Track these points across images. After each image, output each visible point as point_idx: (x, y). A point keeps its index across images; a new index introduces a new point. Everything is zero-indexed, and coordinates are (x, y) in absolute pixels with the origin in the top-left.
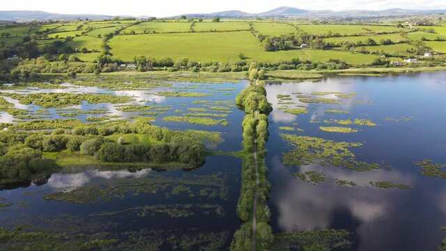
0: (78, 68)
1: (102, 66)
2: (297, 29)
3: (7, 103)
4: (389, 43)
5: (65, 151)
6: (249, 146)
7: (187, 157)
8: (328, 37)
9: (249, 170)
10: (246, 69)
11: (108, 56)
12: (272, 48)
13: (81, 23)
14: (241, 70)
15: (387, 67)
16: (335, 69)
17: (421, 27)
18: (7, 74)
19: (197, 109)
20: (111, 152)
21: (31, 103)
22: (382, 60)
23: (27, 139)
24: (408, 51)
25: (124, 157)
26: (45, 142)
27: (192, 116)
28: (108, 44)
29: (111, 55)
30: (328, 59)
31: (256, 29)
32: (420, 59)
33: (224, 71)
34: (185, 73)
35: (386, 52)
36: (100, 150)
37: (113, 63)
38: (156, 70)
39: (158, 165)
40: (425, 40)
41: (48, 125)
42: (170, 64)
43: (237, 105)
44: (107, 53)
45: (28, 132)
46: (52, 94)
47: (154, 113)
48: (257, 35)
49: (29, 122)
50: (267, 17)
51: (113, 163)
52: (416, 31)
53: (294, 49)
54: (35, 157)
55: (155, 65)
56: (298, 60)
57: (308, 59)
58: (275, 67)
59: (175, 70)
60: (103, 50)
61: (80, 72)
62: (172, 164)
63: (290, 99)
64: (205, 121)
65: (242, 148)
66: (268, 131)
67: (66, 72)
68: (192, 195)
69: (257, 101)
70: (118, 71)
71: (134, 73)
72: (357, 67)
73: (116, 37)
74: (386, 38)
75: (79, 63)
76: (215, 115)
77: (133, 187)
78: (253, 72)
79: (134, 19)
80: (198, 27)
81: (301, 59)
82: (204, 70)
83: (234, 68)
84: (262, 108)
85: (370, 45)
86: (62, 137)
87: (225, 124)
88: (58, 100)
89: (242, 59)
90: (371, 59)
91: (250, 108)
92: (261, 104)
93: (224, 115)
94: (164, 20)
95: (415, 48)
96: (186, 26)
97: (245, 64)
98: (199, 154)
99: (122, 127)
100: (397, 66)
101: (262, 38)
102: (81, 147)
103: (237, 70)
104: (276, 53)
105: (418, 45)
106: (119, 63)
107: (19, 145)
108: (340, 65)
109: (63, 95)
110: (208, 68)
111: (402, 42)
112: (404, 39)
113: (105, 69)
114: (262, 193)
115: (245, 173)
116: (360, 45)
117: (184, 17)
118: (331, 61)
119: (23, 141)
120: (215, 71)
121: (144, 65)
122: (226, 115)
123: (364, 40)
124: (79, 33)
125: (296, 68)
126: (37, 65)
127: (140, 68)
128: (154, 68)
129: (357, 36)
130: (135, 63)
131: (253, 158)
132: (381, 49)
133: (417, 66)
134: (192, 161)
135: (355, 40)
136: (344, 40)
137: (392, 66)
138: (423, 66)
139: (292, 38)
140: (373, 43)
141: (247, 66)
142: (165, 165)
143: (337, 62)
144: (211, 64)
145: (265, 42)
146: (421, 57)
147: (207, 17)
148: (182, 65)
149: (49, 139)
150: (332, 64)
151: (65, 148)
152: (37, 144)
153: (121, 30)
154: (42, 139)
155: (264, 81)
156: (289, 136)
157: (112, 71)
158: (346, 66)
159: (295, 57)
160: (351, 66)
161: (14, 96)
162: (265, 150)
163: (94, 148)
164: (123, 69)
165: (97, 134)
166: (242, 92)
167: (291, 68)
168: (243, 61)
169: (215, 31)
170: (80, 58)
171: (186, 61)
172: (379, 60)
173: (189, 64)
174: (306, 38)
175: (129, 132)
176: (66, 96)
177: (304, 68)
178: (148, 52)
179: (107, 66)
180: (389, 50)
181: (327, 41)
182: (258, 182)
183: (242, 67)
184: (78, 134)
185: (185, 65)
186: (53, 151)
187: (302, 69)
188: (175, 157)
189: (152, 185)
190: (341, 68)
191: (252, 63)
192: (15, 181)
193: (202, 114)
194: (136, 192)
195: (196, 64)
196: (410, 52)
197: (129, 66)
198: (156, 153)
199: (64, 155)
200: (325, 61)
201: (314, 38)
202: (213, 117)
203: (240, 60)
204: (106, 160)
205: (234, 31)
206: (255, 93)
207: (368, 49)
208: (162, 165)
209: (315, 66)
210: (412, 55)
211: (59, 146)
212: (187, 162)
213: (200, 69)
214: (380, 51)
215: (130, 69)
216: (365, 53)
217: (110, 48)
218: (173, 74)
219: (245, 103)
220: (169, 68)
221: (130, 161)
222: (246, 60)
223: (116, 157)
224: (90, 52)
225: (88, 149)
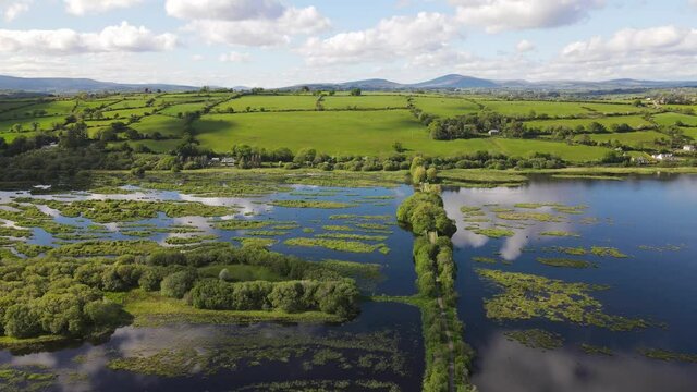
0: (148, 163)
1: (184, 160)
2: (482, 107)
3: (42, 214)
4: (625, 129)
5: (136, 291)
6: (430, 287)
7: (334, 303)
8: (529, 120)
9: (435, 327)
10: (407, 167)
11: (193, 144)
12: (444, 135)
13: (152, 96)
14: (398, 169)
15: (627, 166)
16: (544, 167)
17: (674, 107)
18: (41, 171)
19: (337, 228)
20: (210, 293)
21: (79, 214)
22: (618, 155)
23: (79, 270)
24: (656, 142)
25: (231, 300)
26: (106, 276)
27: (332, 238)
28: (193, 127)
29: (198, 143)
30: (532, 152)
31: (417, 106)
32: (677, 155)
33: (371, 170)
34: (312, 172)
35: (624, 143)
36: (193, 290)
37: (200, 155)
38: (266, 167)
39: (286, 315)
40: (681, 125)
41: (107, 249)
42: (287, 158)
43: (399, 221)
44: (191, 140)
45: (78, 260)
46: (110, 201)
47: (271, 233)
48: (420, 115)
49: (77, 243)
50: (430, 90)
51: (214, 312)
52: (666, 111)
53: (478, 137)
54: (94, 300)
55: (265, 158)
56: (486, 153)
57: (503, 153)
58: (451, 164)
59: (296, 167)
60: (184, 137)
61: (149, 168)
62: (308, 313)
64: (351, 246)
65: (416, 291)
66: (455, 265)
67: (129, 169)
68: (347, 366)
69: (431, 216)
70: (209, 167)
71: (233, 171)
72: (580, 166)
73: (204, 117)
74: (620, 121)
75: (150, 156)
76: (368, 237)
77: (249, 350)
78: (417, 171)
79: (231, 91)
80: (329, 102)
81: (490, 152)
82: (341, 168)
83: (386, 164)
84: (442, 227)
85: (596, 133)
86: (133, 268)
87: (385, 250)
88: (120, 211)
89: (399, 151)
90: (599, 153)
91: (420, 227)
92: (438, 222)
93: (381, 238)
94: (275, 93)
95: (667, 138)
96: (310, 101)
97: (404, 159)
98: (350, 298)
99: (224, 253)
100: (642, 165)
101: (428, 120)
102: (163, 284)
103: (392, 169)
104: (451, 142)
105: (671, 133)
106: (211, 155)
107: (67, 279)
108: (553, 161)
109: (126, 203)
110: (347, 164)
111: (646, 129)
112: (648, 124)
113: (189, 163)
114: (461, 364)
115: (429, 332)
116: (581, 131)
117: (306, 88)
118: (537, 155)
119: (71, 274)
120: (358, 169)
121: (249, 158)
122: (385, 238)
123: (586, 124)
124: (150, 110)
125: (483, 167)
126: (86, 158)
127: (241, 163)
128: (264, 164)
129: (574, 118)
130: (234, 155)
131: (437, 306)
132: (614, 138)
133: (675, 165)
134: (340, 310)
135: (573, 125)
136: (557, 124)
137: (634, 165)
138: (682, 165)
139: (475, 121)
140: (600, 130)
141: (407, 162)
142: (297, 316)
143: (548, 157)
144: (352, 159)
145: (433, 126)
146: (678, 151)
147: (341, 88)
148: (306, 159)
149: (112, 272)
150: (539, 160)
151: (138, 286)
152: (94, 278)
153: (211, 107)
154: (101, 271)
155: (438, 185)
156: (490, 273)
157: (200, 167)
158: (561, 164)
159: (482, 150)
160: (569, 164)
161: (52, 205)
162: (456, 294)
163: (184, 285)
164: (214, 165)
165: (186, 264)
166: (406, 202)
167: (476, 166)
168: (401, 154)
169: (355, 109)
170: (149, 147)
171: (312, 153)
172: (613, 155)
173: (317, 158)
174: (496, 121)
175: (235, 261)
176: (132, 205)
177: (497, 165)
178: (254, 139)
179: (192, 160)
180: (627, 139)
181: (530, 125)
182: (451, 346)
183: (399, 162)
184: (158, 264)
185: (311, 160)
186: (118, 290)
187: (493, 168)
188: (313, 303)
189: (279, 348)
190: (554, 167)
191: (416, 158)
193: (346, 236)
194: (255, 359)
195: (328, 157)
196: (660, 143)
197: (224, 160)
198: (283, 295)
199: (135, 297)
200: (527, 156)
201: (509, 120)
202: (364, 241)
203: (395, 153)
204: (203, 306)
205: (384, 109)
206: (429, 204)
207: (593, 137)
208: (292, 315)
209: (514, 163)
210: (663, 148)
211: (127, 282)
212: (332, 312)
213: (335, 166)
214: (613, 141)
215: (227, 165)
216: (589, 144)
217: (197, 133)
218: (292, 173)
219: (413, 219)
220: (286, 164)
221: (241, 309)
222: (406, 153)
223: (219, 301)
224: (165, 138)
225: (173, 287)
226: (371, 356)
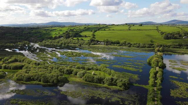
1: (91, 43)
2: (182, 29)
3: (56, 54)
5: (71, 75)
6: (152, 83)
7: (121, 84)
9: (151, 96)
10: (154, 47)
11: (94, 38)
12: (167, 38)
13: (86, 26)
14: (151, 47)
18: (58, 44)
19: (128, 63)
20: (88, 77)
21: (64, 55)
23: (59, 68)
25: (93, 80)
27: (125, 66)
28: (94, 34)
29: (95, 38)
31: (160, 29)
33: (142, 47)
34: (125, 47)
36: (84, 76)
37: (95, 41)
38: (112, 45)
39: (107, 86)
41: (68, 63)
42: (118, 43)
43: (148, 63)
44: (93, 37)
45: (60, 66)
46: (71, 52)
47: (109, 63)
48: (160, 32)
49: (61, 61)
50: (166, 25)
51: (89, 83)
53: (179, 39)
54: (60, 76)
55: (112, 43)
56: (182, 44)
57: (187, 44)
58: (169, 47)
59: (120, 46)
60: (92, 36)
61: (82, 44)
62: (114, 87)
63: (176, 63)
64: (131, 69)
65: (148, 84)
66: (163, 78)
67: (78, 44)
68: (121, 103)
69: (158, 62)
70: (97, 44)
71: (103, 46)
73: (98, 32)
75: (83, 41)
76: (136, 67)
77: (95, 94)
78: (157, 49)
79: (106, 25)
80: (132, 28)
81: (183, 44)
82: (133, 46)
83: (147, 46)
84: (161, 66)
86: (71, 69)
87: (141, 71)
88: (73, 54)
89: (152, 42)
91: (154, 65)
92: (160, 64)
93: (140, 67)
94: (118, 25)
96: (127, 28)
97: (153, 45)
98: (126, 84)
99: (95, 67)
101: (162, 33)
102: (78, 74)
103: (149, 47)
104: (169, 40)
106: (98, 41)
107: (56, 70)
109: (75, 52)
110: (135, 45)
113: (92, 43)
115: (149, 97)
117: (126, 24)
119: (58, 69)
120: (138, 47)
121: (108, 43)
122: (142, 67)
124: (85, 30)
125: (180, 48)
126: (69, 41)
127: (105, 44)
128: (112, 44)
130: (104, 42)
131: (154, 90)
134: (123, 87)
139: (179, 34)
141: (154, 46)
142: (111, 87)
144: (137, 44)
145: (164, 35)
147: (136, 24)
149: (66, 69)
151: (72, 74)
152: (62, 71)
153: (100, 29)
154: (64, 69)
155: (162, 53)
156: (175, 82)
157: (95, 44)
159: (180, 43)
161: (59, 52)
162: (161, 87)
163: (82, 75)
164: (99, 44)
165: (85, 69)
166: (151, 57)
167: (177, 48)
168: (152, 43)
169: (140, 30)
170: (83, 39)
171: (125, 42)
173: (127, 43)
174: (186, 34)
175: (97, 70)
176: (76, 53)
178: (110, 37)
179: (93, 42)
182: (156, 103)
184: (78, 69)
185: (125, 44)
186: (67, 74)
187: (184, 48)
188: (115, 84)
189: (103, 95)
191: (157, 44)
192: (52, 84)
193: (130, 66)
194: (96, 97)
195: (130, 43)
198: (107, 81)
199: (71, 76)
202: (135, 68)
203: (150, 43)
204: (86, 81)
205: (148, 30)
206: (157, 58)
208: (109, 86)
211: (70, 72)
212: (121, 87)
213: (132, 46)
215: (102, 44)
217: (95, 36)
218: (119, 47)
219: (152, 62)
220: (118, 45)
221: (96, 83)
222: (154, 43)
223: (90, 80)
224: (87, 37)
225: (80, 75)
226: (129, 101)
